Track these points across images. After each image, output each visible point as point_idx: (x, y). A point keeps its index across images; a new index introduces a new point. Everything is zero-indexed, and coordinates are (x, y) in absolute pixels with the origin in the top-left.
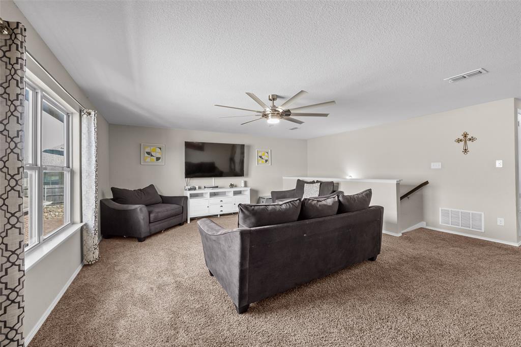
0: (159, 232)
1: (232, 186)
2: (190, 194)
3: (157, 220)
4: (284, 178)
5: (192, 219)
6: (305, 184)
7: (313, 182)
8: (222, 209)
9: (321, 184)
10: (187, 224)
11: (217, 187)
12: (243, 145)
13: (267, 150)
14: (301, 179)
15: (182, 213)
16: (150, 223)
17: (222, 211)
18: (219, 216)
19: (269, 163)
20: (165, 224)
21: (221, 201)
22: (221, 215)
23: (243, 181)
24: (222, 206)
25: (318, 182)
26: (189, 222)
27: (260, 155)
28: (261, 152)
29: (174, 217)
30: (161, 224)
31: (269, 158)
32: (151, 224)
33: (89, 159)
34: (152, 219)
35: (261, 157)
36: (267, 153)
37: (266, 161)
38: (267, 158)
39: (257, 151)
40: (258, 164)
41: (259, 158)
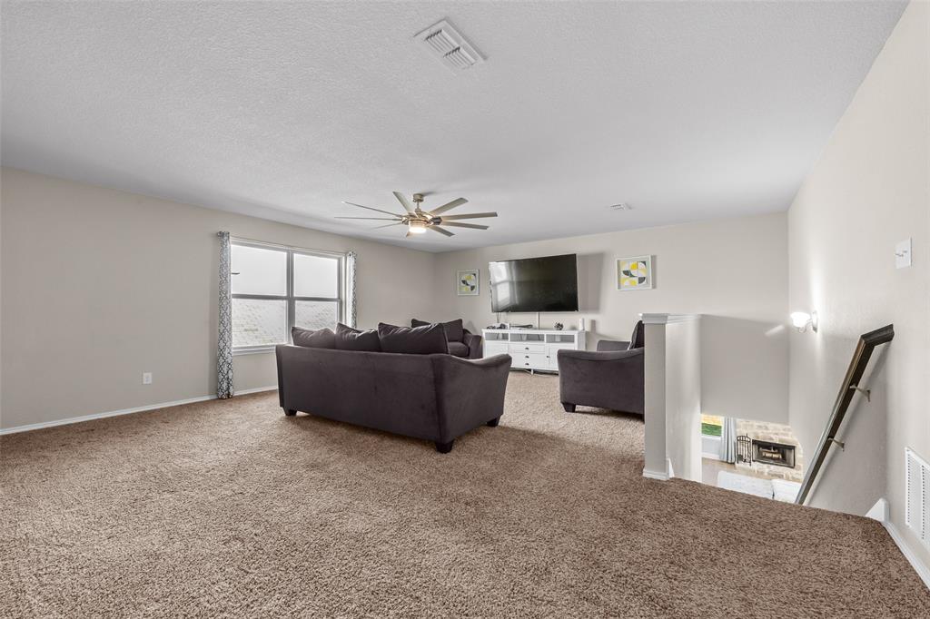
1: (560, 327)
8: (528, 360)
12: (573, 257)
13: (643, 258)
17: (527, 364)
18: (532, 373)
21: (528, 349)
23: (580, 320)
24: (527, 357)
27: (625, 267)
28: (627, 262)
31: (647, 273)
35: (627, 273)
36: (644, 263)
37: (641, 280)
38: (642, 274)
39: (618, 261)
40: (619, 287)
41: (623, 275)
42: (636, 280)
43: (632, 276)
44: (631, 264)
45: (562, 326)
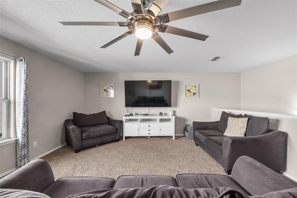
0: (93, 146)
1: (161, 114)
2: (125, 119)
3: (89, 138)
4: (212, 109)
5: (127, 138)
6: (230, 118)
7: (240, 116)
8: (149, 132)
9: (249, 119)
10: (121, 141)
11: (147, 115)
12: (170, 82)
13: (195, 85)
14: (227, 111)
15: (116, 133)
16: (82, 140)
17: (149, 134)
18: (149, 137)
19: (197, 96)
20: (99, 140)
21: (149, 126)
22: (150, 137)
23: (171, 111)
24: (149, 130)
25: (246, 116)
26: (124, 139)
27: (188, 88)
28: (189, 86)
29: (108, 136)
30: (94, 141)
31: (196, 91)
32: (84, 141)
33: (19, 92)
34: (84, 137)
35: (189, 90)
36: (195, 87)
37: (194, 94)
38: (195, 92)
39: (185, 85)
40: (186, 97)
41: (187, 92)
42: (192, 94)
43: (190, 92)
44: (190, 87)
45: (162, 114)
